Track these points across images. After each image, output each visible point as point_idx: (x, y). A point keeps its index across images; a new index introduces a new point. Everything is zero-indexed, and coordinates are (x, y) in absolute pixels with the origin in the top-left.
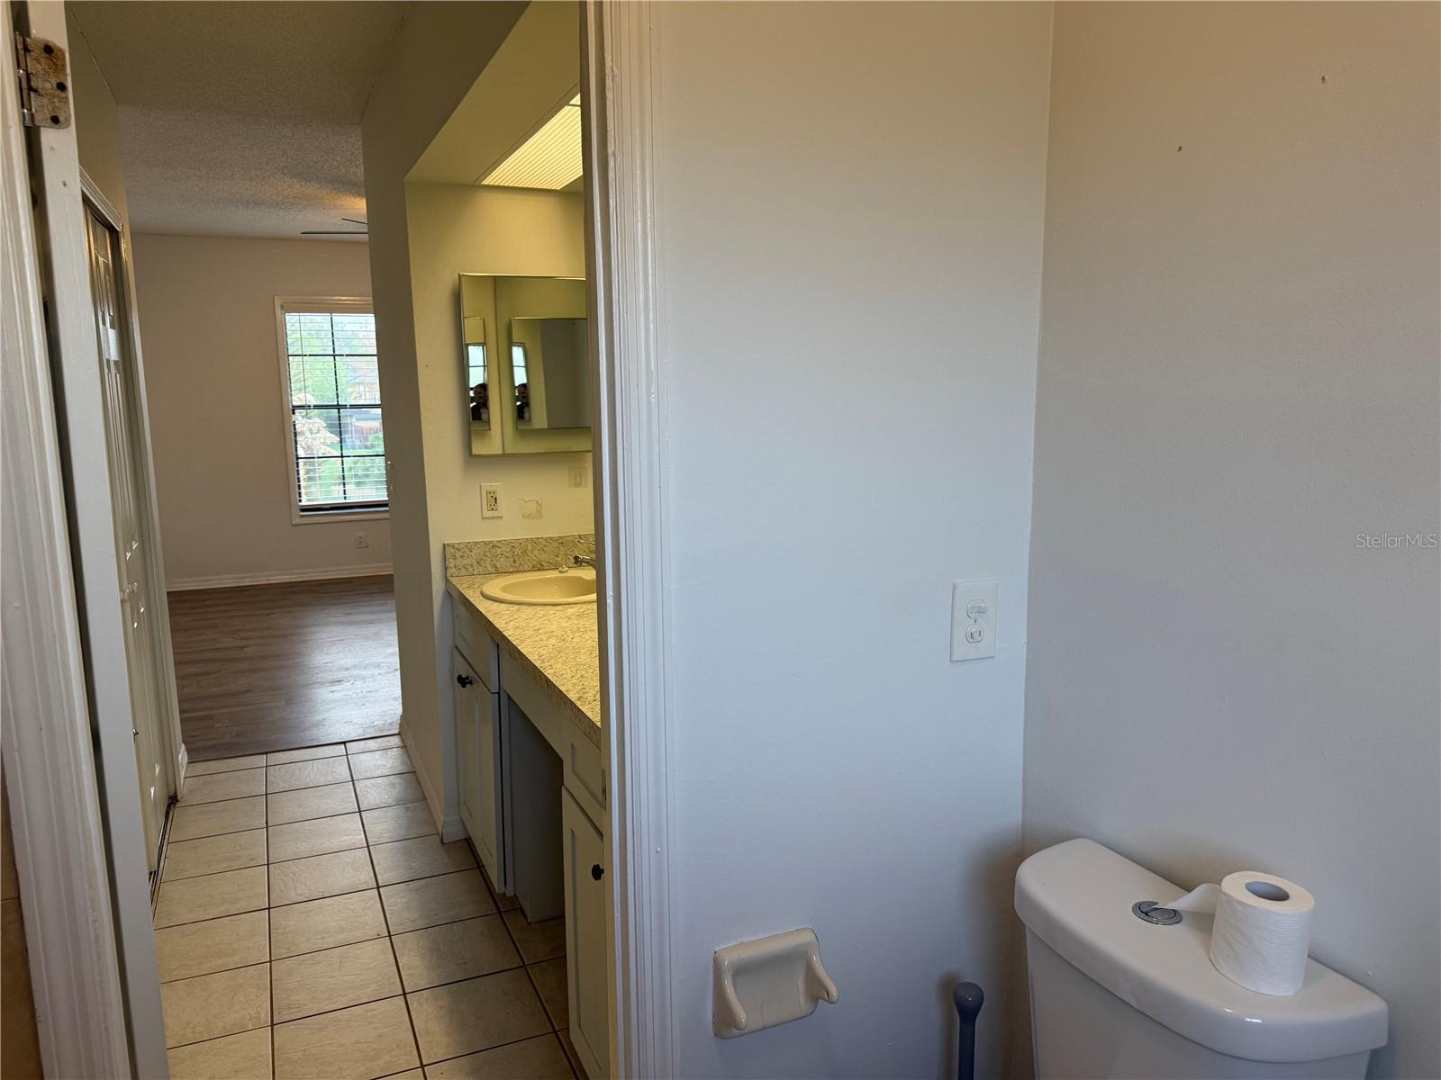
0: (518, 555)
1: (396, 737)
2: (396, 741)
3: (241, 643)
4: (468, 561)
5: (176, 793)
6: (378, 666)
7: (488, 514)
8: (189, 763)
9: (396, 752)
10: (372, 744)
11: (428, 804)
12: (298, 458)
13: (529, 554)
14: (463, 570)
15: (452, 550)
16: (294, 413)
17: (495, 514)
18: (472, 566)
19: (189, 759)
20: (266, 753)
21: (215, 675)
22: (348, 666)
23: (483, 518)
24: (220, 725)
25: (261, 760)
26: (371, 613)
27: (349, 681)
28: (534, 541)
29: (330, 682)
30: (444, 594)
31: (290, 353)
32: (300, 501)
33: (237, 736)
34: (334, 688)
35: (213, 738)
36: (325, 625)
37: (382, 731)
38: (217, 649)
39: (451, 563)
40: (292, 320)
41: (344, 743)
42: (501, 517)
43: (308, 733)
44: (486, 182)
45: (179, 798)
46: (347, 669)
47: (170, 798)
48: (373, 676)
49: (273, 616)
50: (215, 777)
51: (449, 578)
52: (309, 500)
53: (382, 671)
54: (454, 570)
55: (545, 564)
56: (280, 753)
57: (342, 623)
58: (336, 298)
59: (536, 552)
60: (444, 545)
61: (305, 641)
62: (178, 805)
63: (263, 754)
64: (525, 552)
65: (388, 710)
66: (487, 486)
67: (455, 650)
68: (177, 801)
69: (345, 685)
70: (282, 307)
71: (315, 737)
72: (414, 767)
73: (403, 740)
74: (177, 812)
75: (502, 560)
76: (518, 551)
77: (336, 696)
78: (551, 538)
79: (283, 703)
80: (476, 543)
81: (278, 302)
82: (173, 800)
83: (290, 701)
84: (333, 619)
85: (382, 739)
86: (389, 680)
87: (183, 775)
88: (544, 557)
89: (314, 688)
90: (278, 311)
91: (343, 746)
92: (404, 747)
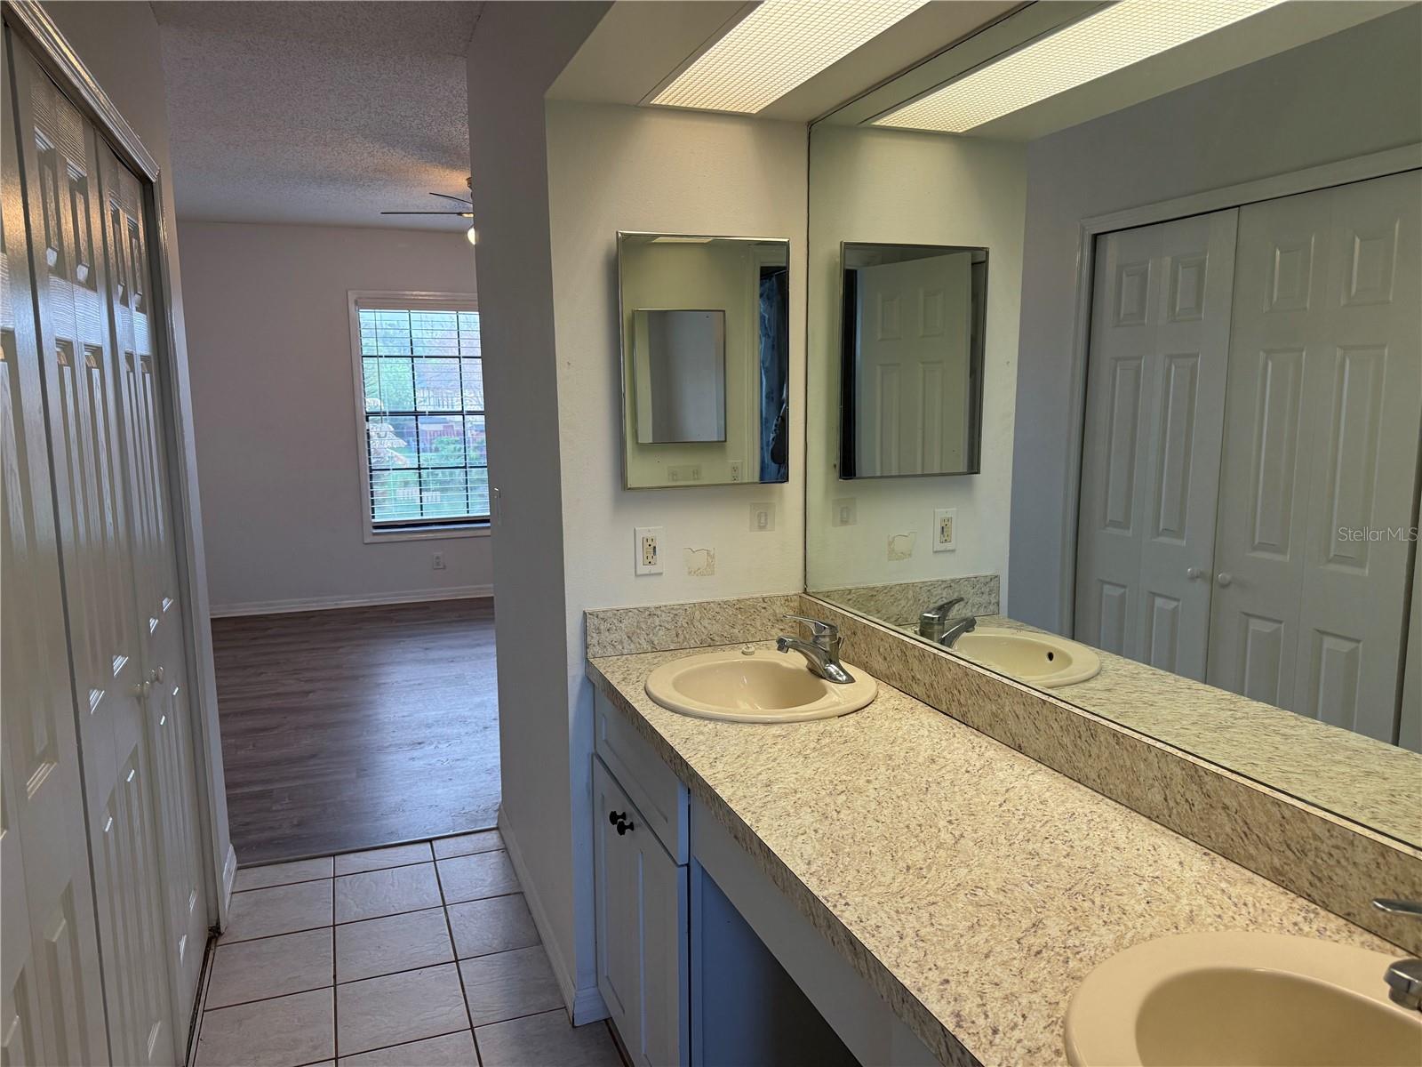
0: (682, 626)
1: (494, 832)
2: (492, 839)
3: (307, 687)
4: (615, 636)
5: (218, 923)
6: (464, 721)
7: (642, 569)
8: (239, 868)
9: (494, 858)
10: (466, 844)
11: (544, 951)
12: (371, 470)
13: (696, 624)
14: (610, 650)
15: (596, 621)
16: (367, 420)
17: (653, 569)
18: (621, 642)
19: (238, 863)
20: (334, 855)
21: (276, 732)
22: (430, 721)
23: (636, 575)
24: (280, 808)
25: (325, 866)
26: (451, 647)
27: (430, 744)
28: (703, 606)
29: (410, 745)
30: (583, 684)
31: (364, 353)
32: (373, 517)
33: (299, 825)
34: (415, 754)
35: (271, 828)
36: (399, 663)
37: (475, 821)
38: (278, 694)
39: (593, 640)
40: (367, 317)
41: (430, 841)
42: (661, 574)
43: (384, 822)
44: (657, 101)
45: (222, 930)
46: (429, 726)
47: (210, 930)
48: (459, 736)
49: (341, 650)
50: (271, 893)
51: (591, 660)
52: (382, 517)
53: (469, 729)
54: (597, 649)
55: (717, 638)
56: (352, 855)
57: (419, 661)
58: (415, 293)
59: (706, 622)
60: (585, 613)
61: (378, 685)
62: (221, 941)
63: (330, 855)
64: (691, 622)
65: (482, 788)
66: (643, 531)
67: (596, 761)
68: (220, 934)
69: (429, 749)
70: (356, 303)
71: (393, 829)
72: (519, 885)
73: (502, 837)
74: (219, 952)
75: (661, 633)
76: (682, 621)
77: (418, 764)
78: (725, 603)
79: (354, 775)
80: (628, 610)
81: (352, 297)
82: (214, 934)
83: (362, 772)
84: (410, 656)
85: (478, 835)
86: (478, 742)
87: (228, 888)
88: (716, 628)
89: (390, 753)
90: (352, 307)
91: (428, 845)
92: (505, 849)
